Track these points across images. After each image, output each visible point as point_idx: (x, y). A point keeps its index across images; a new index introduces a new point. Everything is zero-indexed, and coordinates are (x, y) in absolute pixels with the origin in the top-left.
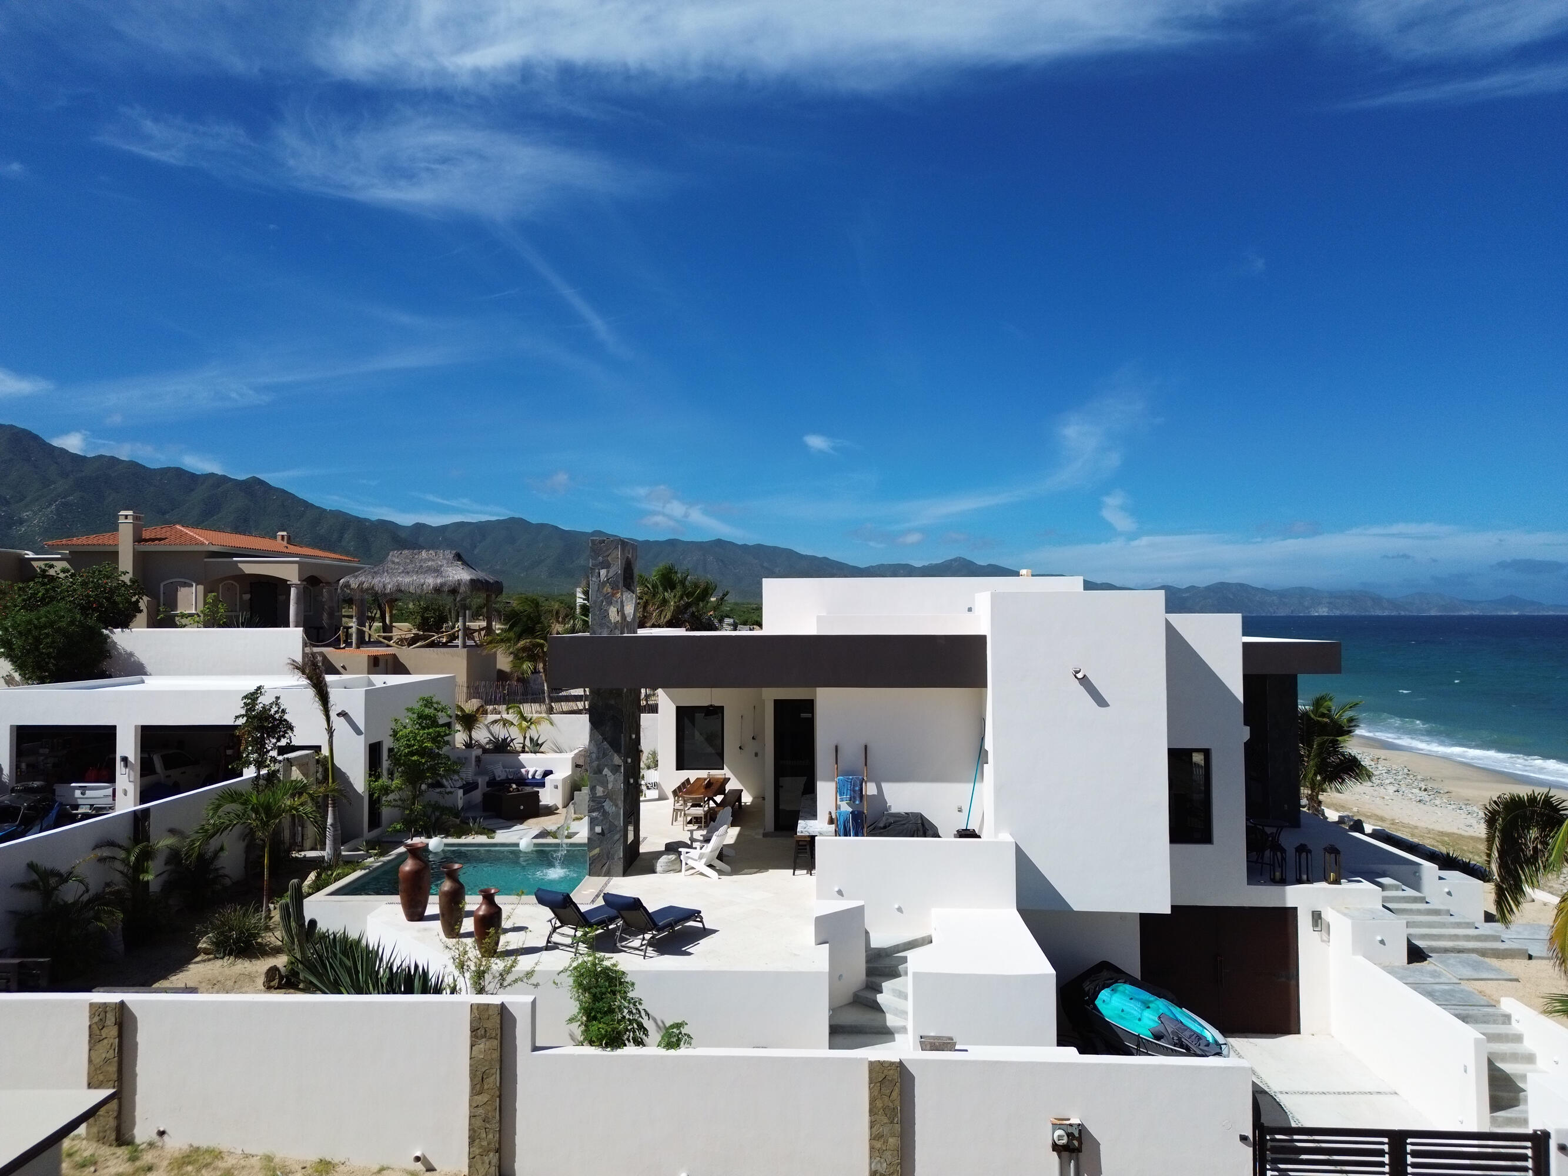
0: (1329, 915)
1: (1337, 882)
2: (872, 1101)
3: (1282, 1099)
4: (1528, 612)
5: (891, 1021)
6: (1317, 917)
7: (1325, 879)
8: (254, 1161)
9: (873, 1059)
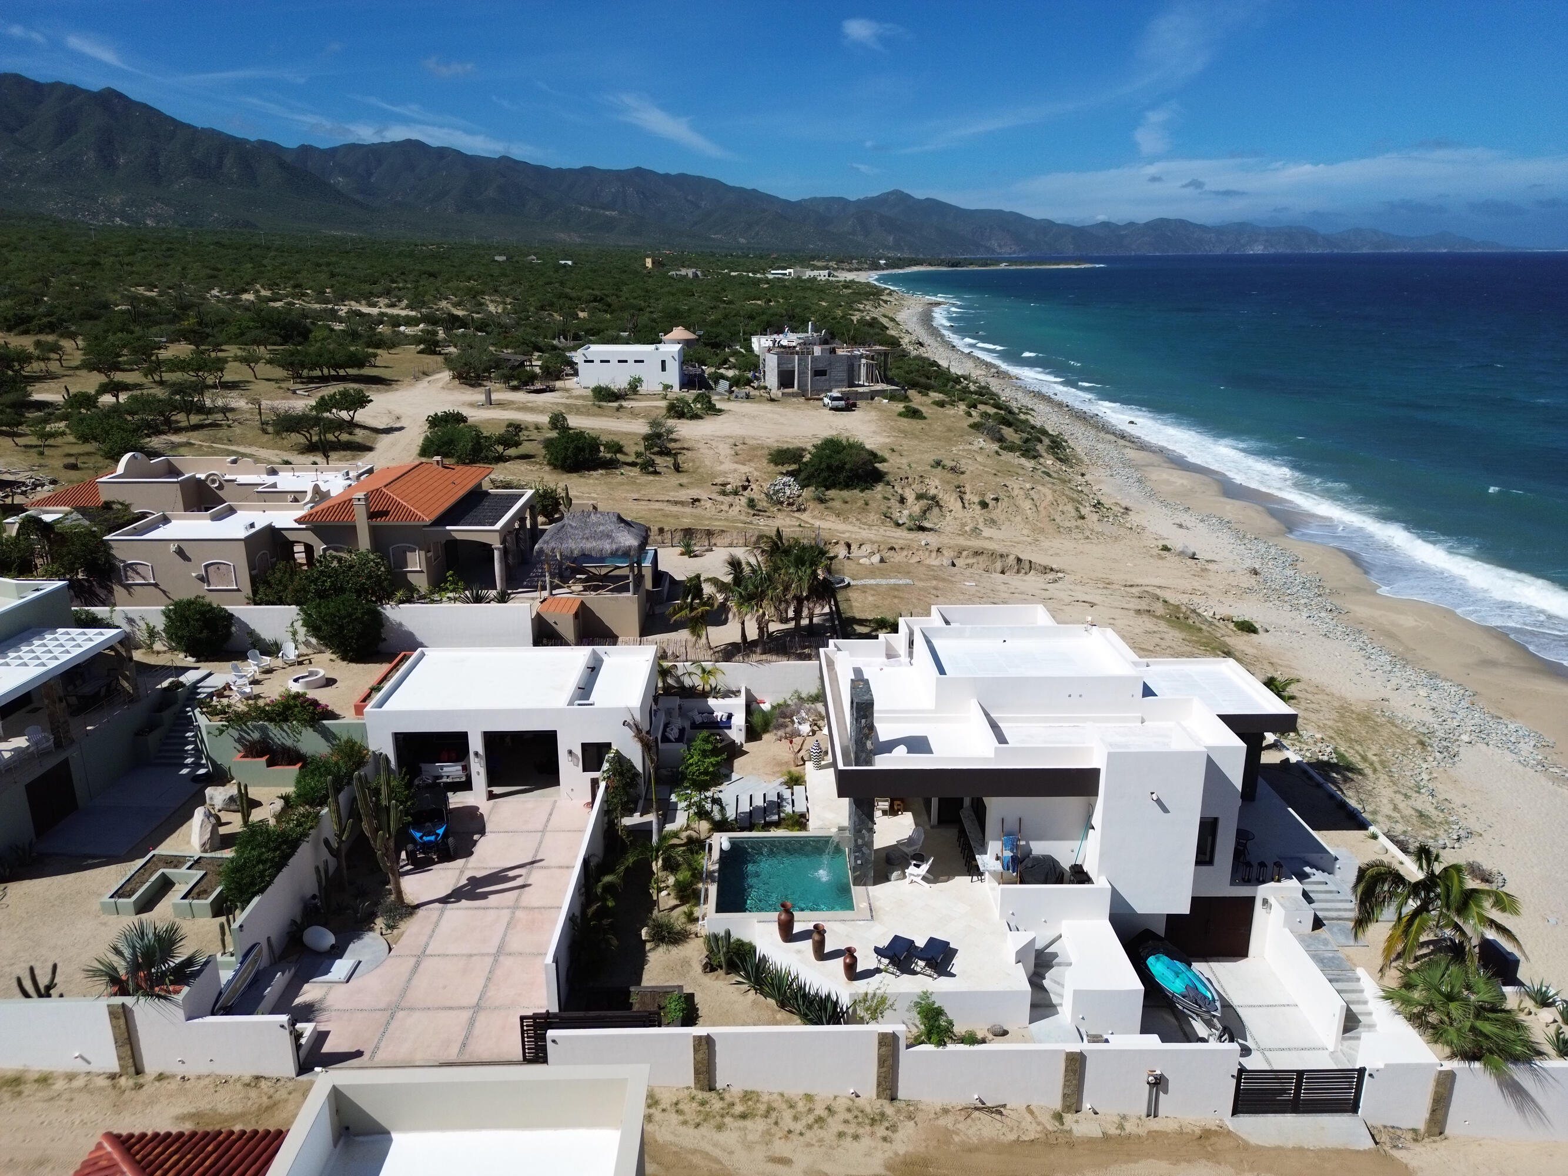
0: (1272, 900)
1: (1279, 881)
2: (1066, 1067)
3: (1239, 1010)
4: (1458, 249)
5: (1055, 1000)
6: (1265, 902)
7: (1272, 880)
8: (775, 1096)
9: (1068, 1050)
